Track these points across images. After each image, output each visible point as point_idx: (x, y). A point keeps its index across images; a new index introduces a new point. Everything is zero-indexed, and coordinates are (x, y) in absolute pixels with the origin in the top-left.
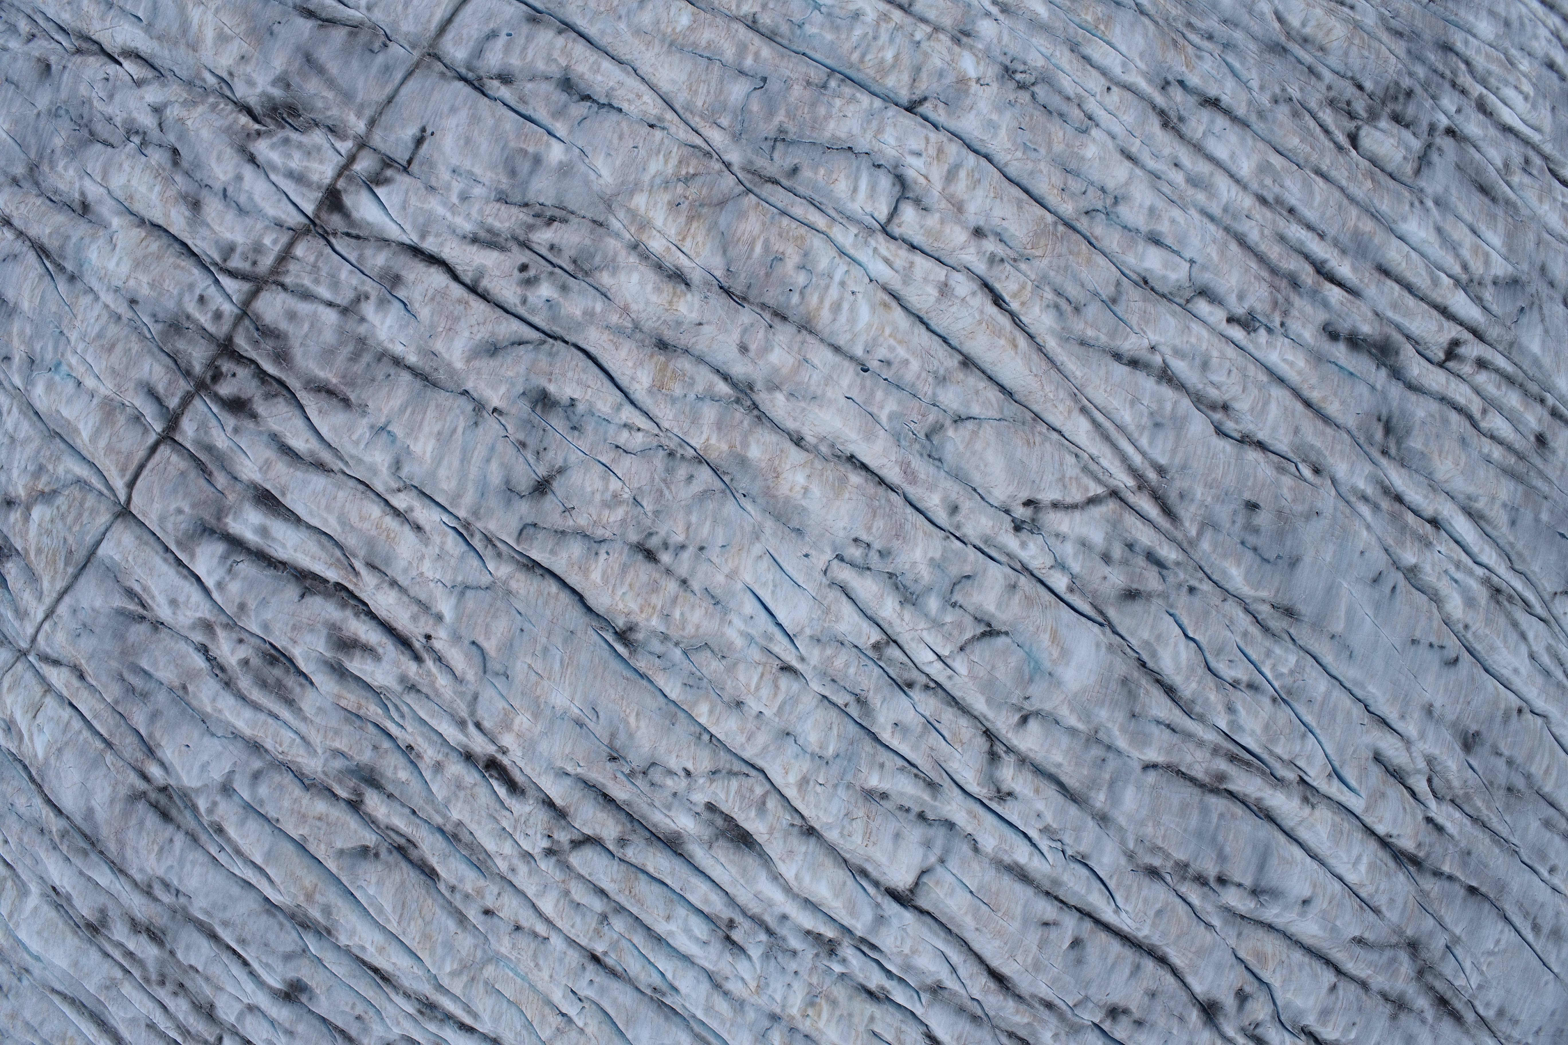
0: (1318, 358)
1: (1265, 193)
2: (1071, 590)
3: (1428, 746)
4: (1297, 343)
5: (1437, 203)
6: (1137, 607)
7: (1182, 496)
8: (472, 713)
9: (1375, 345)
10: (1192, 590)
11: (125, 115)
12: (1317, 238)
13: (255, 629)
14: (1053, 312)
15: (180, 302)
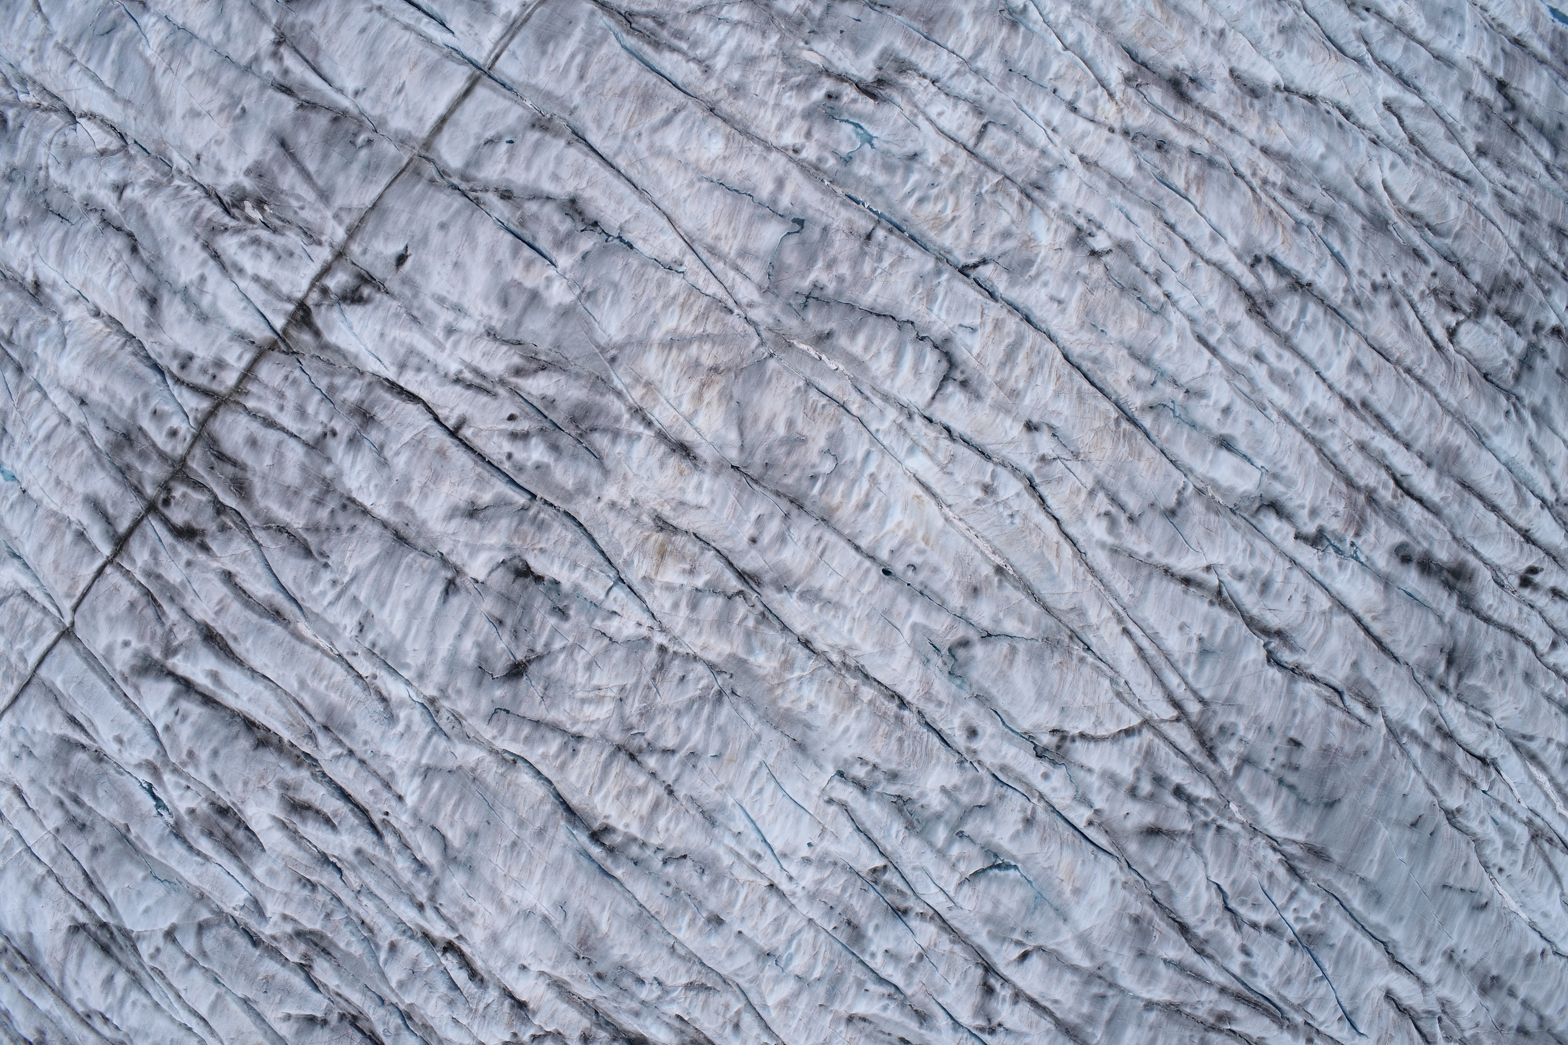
0: (1386, 582)
1: (1351, 395)
2: (1090, 823)
3: (1445, 992)
4: (1367, 566)
5: (1535, 413)
6: (1159, 844)
7: (1222, 729)
8: (432, 898)
9: (1449, 571)
10: (1219, 828)
11: (84, 190)
12: (1402, 448)
13: (204, 776)
14: (1104, 523)
15: (133, 415)
